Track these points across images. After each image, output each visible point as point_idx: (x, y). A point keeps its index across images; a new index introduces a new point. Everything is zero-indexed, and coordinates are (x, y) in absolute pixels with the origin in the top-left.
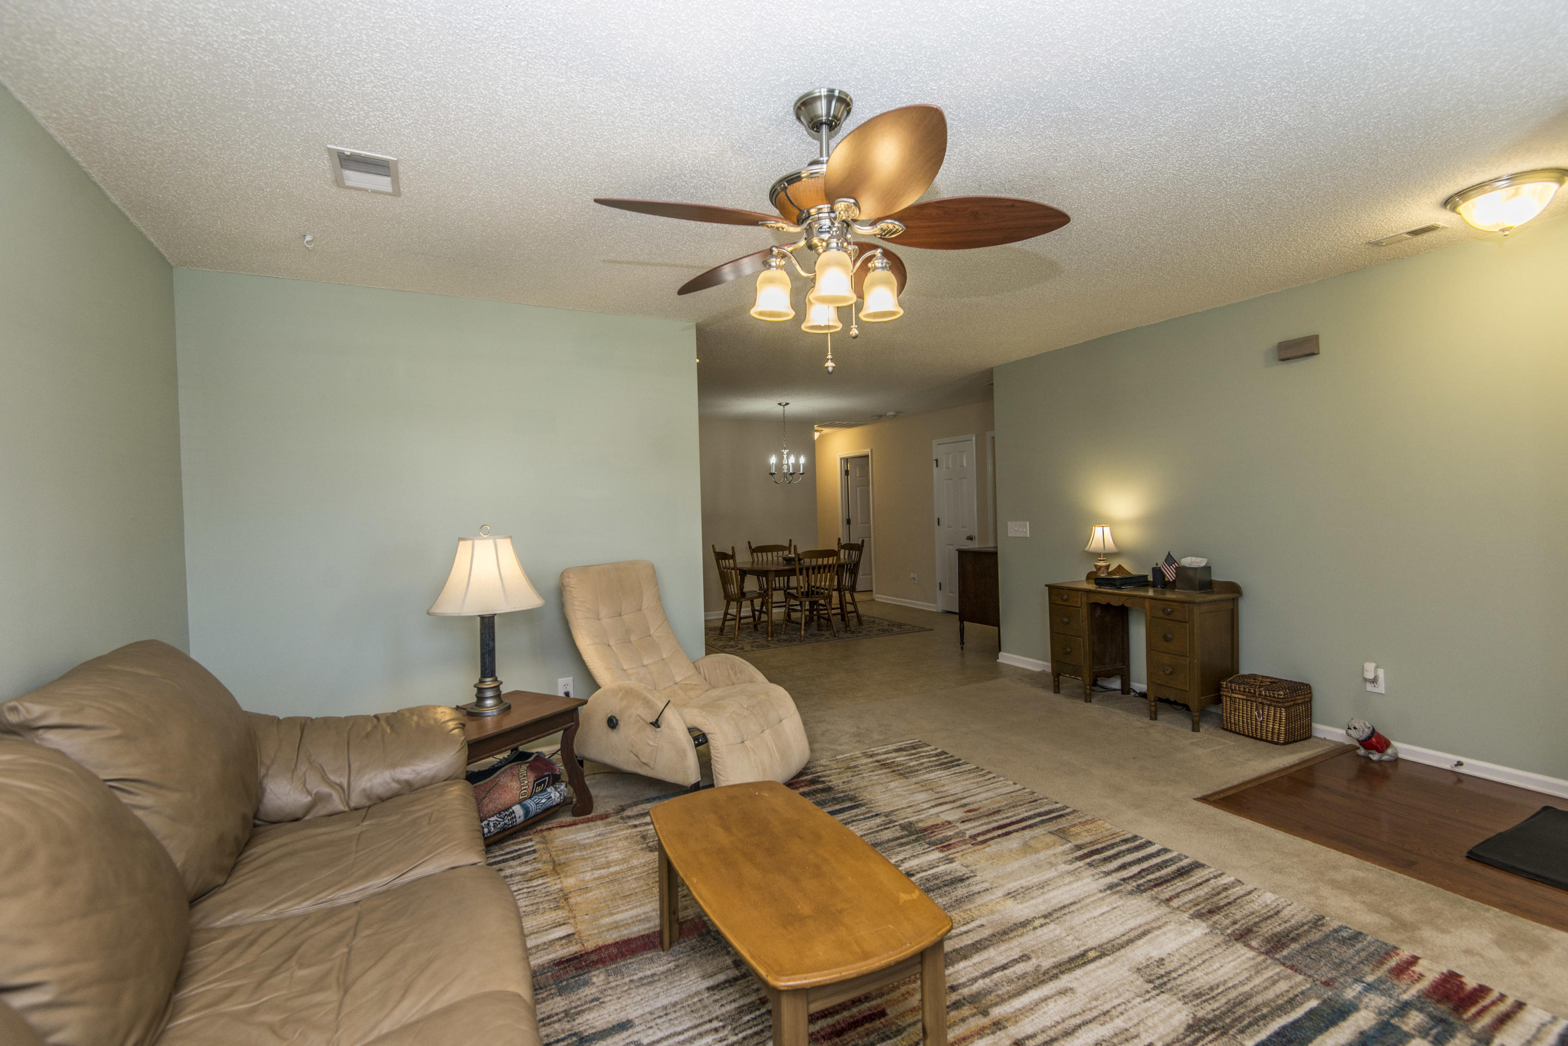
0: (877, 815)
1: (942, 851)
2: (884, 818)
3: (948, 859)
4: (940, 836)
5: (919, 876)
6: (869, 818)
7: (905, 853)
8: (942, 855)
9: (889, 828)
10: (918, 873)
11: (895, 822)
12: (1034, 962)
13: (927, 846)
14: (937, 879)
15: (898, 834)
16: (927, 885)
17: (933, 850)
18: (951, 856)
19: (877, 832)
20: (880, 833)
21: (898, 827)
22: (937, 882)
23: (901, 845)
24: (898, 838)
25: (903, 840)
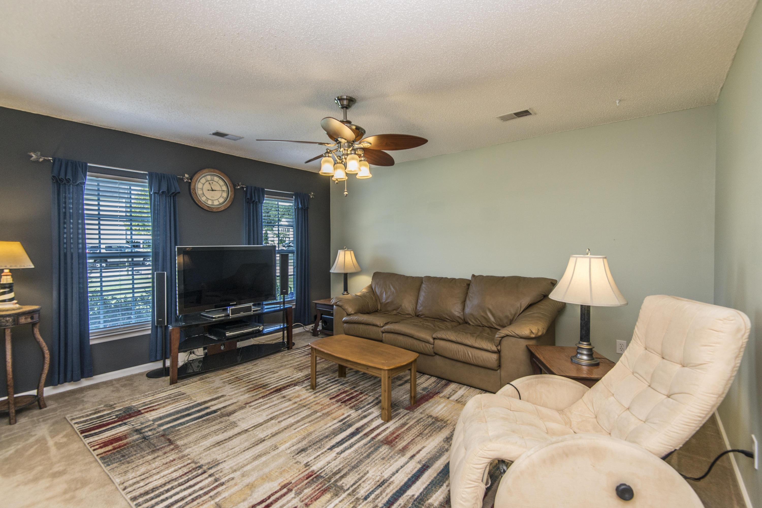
0: (366, 498)
1: (313, 471)
2: (359, 496)
3: (309, 465)
4: (313, 487)
5: (325, 449)
6: (371, 493)
7: (335, 464)
8: (311, 469)
9: (352, 486)
10: (326, 451)
11: (349, 494)
12: (277, 421)
13: (322, 475)
14: (315, 449)
15: (343, 480)
16: (320, 444)
17: (318, 471)
18: (307, 468)
19: (360, 479)
20: (356, 479)
21: (346, 488)
22: (315, 447)
23: (339, 471)
24: (342, 477)
25: (338, 476)
